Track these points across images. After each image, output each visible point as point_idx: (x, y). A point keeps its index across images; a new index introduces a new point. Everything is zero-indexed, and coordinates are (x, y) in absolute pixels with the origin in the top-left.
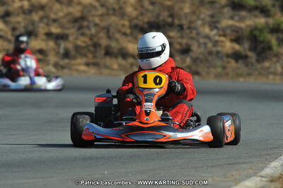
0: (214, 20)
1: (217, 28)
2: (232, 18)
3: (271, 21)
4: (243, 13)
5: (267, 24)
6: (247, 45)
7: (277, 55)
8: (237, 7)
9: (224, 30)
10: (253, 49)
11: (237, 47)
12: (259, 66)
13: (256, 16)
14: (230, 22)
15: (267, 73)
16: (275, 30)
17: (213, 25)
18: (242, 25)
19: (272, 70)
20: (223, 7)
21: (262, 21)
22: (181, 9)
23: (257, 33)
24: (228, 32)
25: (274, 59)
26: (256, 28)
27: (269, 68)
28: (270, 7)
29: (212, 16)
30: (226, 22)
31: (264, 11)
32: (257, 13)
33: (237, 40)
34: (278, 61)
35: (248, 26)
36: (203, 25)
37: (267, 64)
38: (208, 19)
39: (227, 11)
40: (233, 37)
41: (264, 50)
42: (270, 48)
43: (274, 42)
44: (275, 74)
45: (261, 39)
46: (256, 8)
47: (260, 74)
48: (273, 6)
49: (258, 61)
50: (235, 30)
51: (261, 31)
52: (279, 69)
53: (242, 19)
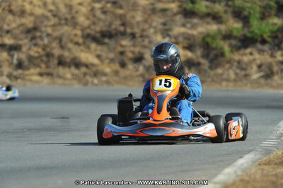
0: (167, 27)
1: (169, 36)
2: (184, 25)
3: (223, 27)
4: (195, 20)
5: (219, 31)
6: (199, 52)
7: (229, 62)
8: (188, 14)
9: (176, 38)
10: (206, 56)
11: (189, 54)
12: (212, 73)
13: (208, 23)
14: (183, 30)
15: (220, 79)
16: (228, 36)
17: (166, 33)
18: (195, 32)
19: (225, 76)
20: (175, 14)
21: (214, 27)
22: (133, 17)
23: (209, 40)
24: (181, 39)
25: (227, 66)
26: (208, 35)
27: (222, 74)
28: (222, 14)
29: (164, 24)
30: (178, 30)
31: (216, 18)
32: (209, 19)
33: (189, 48)
34: (231, 68)
35: (201, 33)
36: (156, 33)
37: (220, 71)
38: (160, 27)
39: (179, 18)
40: (186, 45)
41: (216, 56)
42: (222, 55)
43: (226, 49)
44: (228, 80)
45: (214, 46)
46: (208, 15)
47: (213, 81)
48: (226, 12)
49: (211, 68)
50: (188, 37)
51: (213, 38)
52: (232, 76)
53: (194, 26)
